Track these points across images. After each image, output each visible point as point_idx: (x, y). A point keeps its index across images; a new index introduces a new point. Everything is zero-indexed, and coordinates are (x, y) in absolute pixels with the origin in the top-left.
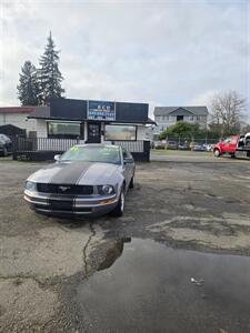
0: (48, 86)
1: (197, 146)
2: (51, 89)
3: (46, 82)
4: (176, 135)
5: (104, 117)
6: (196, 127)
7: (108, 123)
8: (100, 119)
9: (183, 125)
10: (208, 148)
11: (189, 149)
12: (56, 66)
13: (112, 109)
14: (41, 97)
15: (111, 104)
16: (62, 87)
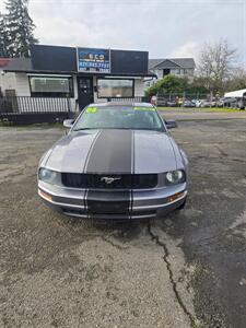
0: (19, 35)
1: (187, 103)
2: (22, 39)
3: (17, 31)
4: (165, 91)
5: (98, 69)
6: (185, 81)
7: (102, 76)
8: (92, 71)
9: (172, 79)
10: (198, 103)
11: (177, 105)
12: (25, 11)
13: (106, 58)
14: (11, 48)
15: (105, 52)
16: (35, 37)
